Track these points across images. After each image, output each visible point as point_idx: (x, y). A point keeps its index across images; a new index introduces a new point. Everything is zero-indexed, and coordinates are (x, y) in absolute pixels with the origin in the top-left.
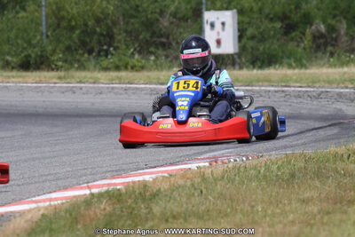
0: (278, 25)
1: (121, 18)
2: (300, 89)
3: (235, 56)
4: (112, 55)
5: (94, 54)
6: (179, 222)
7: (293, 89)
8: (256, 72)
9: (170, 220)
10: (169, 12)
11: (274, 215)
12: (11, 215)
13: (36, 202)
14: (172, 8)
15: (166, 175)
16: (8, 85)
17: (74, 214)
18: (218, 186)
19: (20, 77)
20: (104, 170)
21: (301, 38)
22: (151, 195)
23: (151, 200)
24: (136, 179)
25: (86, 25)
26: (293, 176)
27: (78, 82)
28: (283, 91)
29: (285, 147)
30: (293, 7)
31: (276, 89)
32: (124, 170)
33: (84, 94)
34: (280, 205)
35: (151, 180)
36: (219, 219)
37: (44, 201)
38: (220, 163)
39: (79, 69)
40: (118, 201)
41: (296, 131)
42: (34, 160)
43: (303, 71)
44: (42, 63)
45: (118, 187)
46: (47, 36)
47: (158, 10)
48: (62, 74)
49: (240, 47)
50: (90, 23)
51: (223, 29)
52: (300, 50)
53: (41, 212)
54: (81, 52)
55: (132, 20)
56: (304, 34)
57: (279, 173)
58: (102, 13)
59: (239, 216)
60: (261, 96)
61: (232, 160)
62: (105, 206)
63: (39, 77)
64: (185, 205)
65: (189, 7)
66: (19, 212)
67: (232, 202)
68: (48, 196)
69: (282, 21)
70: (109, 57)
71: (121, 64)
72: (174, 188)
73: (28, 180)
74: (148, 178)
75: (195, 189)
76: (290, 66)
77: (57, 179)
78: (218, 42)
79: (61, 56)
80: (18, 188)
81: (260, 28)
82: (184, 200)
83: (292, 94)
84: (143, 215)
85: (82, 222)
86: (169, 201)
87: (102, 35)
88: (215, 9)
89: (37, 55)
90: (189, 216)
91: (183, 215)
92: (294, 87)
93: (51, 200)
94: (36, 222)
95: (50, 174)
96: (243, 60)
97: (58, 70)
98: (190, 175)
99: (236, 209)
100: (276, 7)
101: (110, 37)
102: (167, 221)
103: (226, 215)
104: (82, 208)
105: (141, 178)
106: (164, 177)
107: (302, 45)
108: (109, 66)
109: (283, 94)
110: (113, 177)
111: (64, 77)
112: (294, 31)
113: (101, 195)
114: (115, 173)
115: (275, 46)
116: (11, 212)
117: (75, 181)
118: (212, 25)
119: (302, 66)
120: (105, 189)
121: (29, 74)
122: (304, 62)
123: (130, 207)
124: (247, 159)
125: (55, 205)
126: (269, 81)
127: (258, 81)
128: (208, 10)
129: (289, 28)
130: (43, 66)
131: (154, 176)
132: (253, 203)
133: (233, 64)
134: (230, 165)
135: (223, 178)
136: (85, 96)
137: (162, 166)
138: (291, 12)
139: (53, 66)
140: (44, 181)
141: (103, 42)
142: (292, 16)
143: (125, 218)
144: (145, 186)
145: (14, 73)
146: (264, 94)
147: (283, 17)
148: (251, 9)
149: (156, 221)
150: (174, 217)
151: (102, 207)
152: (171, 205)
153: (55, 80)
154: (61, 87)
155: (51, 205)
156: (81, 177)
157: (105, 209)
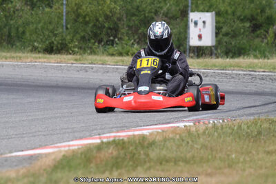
0: (247, 24)
1: (125, 16)
2: (263, 73)
3: (213, 48)
4: (117, 44)
5: (103, 43)
7: (258, 73)
8: (229, 61)
9: (164, 163)
10: (162, 12)
12: (39, 156)
13: (58, 147)
14: (165, 9)
15: (160, 131)
16: (36, 64)
19: (45, 58)
20: (111, 126)
21: (265, 35)
22: (148, 144)
23: (148, 147)
24: (137, 133)
25: (97, 20)
27: (90, 64)
28: (250, 75)
29: (253, 114)
30: (259, 11)
31: (245, 73)
32: (126, 127)
33: (94, 72)
35: (148, 134)
37: (65, 146)
38: (202, 124)
39: (90, 54)
41: (260, 103)
42: (56, 118)
43: (266, 60)
44: (62, 49)
45: (121, 138)
46: (67, 28)
47: (153, 11)
48: (78, 57)
49: (216, 41)
50: (100, 19)
51: (204, 26)
52: (263, 44)
53: (62, 154)
54: (93, 41)
55: (134, 18)
56: (267, 32)
57: (249, 131)
58: (111, 12)
60: (233, 78)
61: (211, 122)
62: (112, 151)
64: (175, 153)
65: (178, 8)
66: (45, 154)
67: (212, 151)
68: (67, 143)
69: (251, 22)
70: (115, 45)
71: (123, 51)
72: (166, 139)
73: (51, 132)
74: (146, 132)
75: (183, 141)
76: (256, 57)
77: (74, 132)
78: (200, 37)
79: (77, 44)
80: (44, 137)
81: (233, 27)
82: (174, 148)
83: (257, 77)
84: (142, 160)
85: (94, 162)
86: (162, 149)
87: (110, 28)
88: (199, 11)
89: (58, 43)
93: (69, 146)
94: (58, 161)
95: (68, 128)
96: (219, 51)
97: (74, 54)
98: (179, 132)
99: (215, 157)
100: (246, 10)
101: (115, 31)
102: (161, 163)
103: (208, 161)
104: (94, 152)
105: (140, 133)
106: (158, 132)
107: (266, 41)
108: (114, 53)
109: (251, 77)
110: (118, 132)
111: (80, 60)
112: (259, 29)
113: (108, 143)
114: (119, 129)
115: (245, 41)
116: (39, 154)
117: (88, 134)
118: (196, 23)
119: (265, 57)
120: (111, 139)
121: (52, 56)
122: (267, 54)
123: (132, 152)
124: (223, 121)
125: (73, 151)
126: (239, 67)
127: (231, 66)
128: (192, 11)
129: (256, 27)
131: (150, 131)
133: (211, 55)
134: (210, 125)
136: (96, 74)
137: (156, 125)
138: (257, 14)
139: (71, 51)
140: (65, 133)
141: (110, 34)
142: (259, 18)
143: (128, 160)
144: (144, 138)
145: (40, 55)
146: (234, 76)
147: (252, 19)
148: (227, 12)
150: (167, 161)
151: (110, 151)
152: (164, 152)
153: (72, 61)
154: (77, 67)
155: (69, 150)
156: (93, 130)
157: (112, 153)
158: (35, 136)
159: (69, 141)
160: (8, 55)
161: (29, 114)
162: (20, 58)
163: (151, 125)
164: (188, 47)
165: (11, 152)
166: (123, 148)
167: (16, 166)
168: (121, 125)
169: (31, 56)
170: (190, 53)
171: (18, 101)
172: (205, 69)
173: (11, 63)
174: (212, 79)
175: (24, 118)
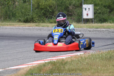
1: (56, 7)
3: (93, 19)
5: (47, 18)
6: (74, 72)
7: (111, 30)
8: (100, 25)
11: (104, 70)
12: (20, 69)
13: (28, 65)
15: (70, 57)
16: (20, 27)
17: (40, 68)
19: (24, 25)
20: (50, 55)
22: (65, 63)
24: (60, 58)
26: (111, 57)
27: (42, 27)
28: (108, 31)
29: (108, 48)
31: (106, 30)
32: (56, 55)
33: (44, 30)
34: (106, 67)
35: (65, 58)
36: (86, 71)
37: (31, 64)
38: (87, 53)
39: (43, 22)
40: (54, 65)
41: (112, 43)
42: (27, 51)
45: (54, 60)
48: (37, 24)
51: (89, 10)
53: (30, 68)
54: (43, 17)
55: (60, 7)
57: (106, 57)
59: (93, 70)
60: (101, 32)
63: (30, 25)
65: (79, 3)
67: (91, 65)
68: (32, 63)
70: (52, 19)
72: (72, 61)
73: (25, 58)
74: (64, 58)
75: (79, 61)
76: (110, 23)
77: (35, 58)
78: (87, 15)
79: (37, 18)
80: (22, 60)
81: (102, 10)
82: (75, 65)
85: (42, 71)
86: (71, 65)
87: (51, 12)
88: (87, 4)
90: (77, 70)
91: (75, 70)
92: (112, 29)
93: (33, 64)
94: (28, 71)
95: (32, 56)
96: (96, 20)
97: (36, 23)
98: (77, 57)
99: (92, 68)
100: (107, 3)
101: (53, 13)
102: (70, 71)
103: (89, 70)
104: (43, 67)
105: (62, 58)
106: (69, 57)
108: (53, 22)
110: (53, 57)
111: (38, 25)
113: (49, 63)
114: (53, 56)
116: (20, 68)
117: (40, 58)
118: (86, 9)
120: (49, 61)
121: (26, 24)
123: (58, 67)
124: (96, 52)
125: (34, 66)
126: (104, 27)
127: (100, 27)
128: (84, 4)
130: (31, 22)
131: (66, 57)
132: (97, 66)
133: (92, 22)
134: (90, 54)
135: (88, 58)
136: (45, 31)
137: (68, 54)
139: (35, 22)
140: (31, 58)
141: (51, 14)
142: (112, 6)
143: (56, 70)
144: (63, 60)
145: (22, 23)
146: (101, 31)
148: (99, 4)
149: (66, 71)
150: (72, 70)
151: (49, 67)
153: (35, 26)
154: (37, 28)
155: (32, 66)
156: (42, 57)
157: (50, 67)
158: (19, 60)
159: (32, 62)
160: (8, 24)
161: (17, 50)
162: (14, 25)
163: (66, 54)
164: (82, 19)
165: (9, 67)
167: (10, 73)
168: (54, 54)
169: (18, 24)
170: (83, 21)
171: (12, 44)
172: (89, 28)
173: (10, 27)
174: (92, 33)
175: (14, 52)
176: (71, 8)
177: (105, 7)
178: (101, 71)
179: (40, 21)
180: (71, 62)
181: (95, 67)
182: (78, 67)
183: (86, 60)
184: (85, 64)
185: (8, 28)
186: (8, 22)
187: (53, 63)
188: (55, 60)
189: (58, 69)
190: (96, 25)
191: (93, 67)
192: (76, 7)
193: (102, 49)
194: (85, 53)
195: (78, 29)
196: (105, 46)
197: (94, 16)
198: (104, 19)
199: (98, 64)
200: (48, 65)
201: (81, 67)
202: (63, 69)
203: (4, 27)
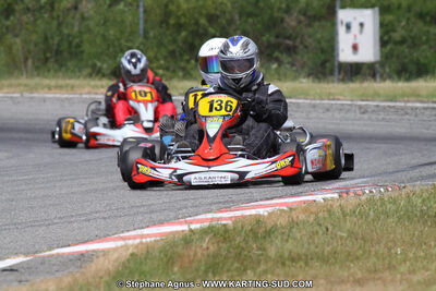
1: (237, 17)
3: (377, 66)
6: (298, 265)
8: (401, 86)
9: (287, 263)
10: (297, 9)
11: (416, 258)
12: (93, 255)
13: (124, 239)
15: (285, 208)
18: (348, 223)
20: (209, 201)
22: (265, 232)
24: (247, 212)
25: (197, 23)
28: (434, 108)
29: (433, 176)
31: (426, 105)
32: (233, 202)
34: (424, 247)
35: (266, 214)
36: (348, 263)
37: (134, 238)
38: (352, 195)
45: (224, 222)
46: (147, 38)
47: (284, 6)
49: (382, 54)
50: (201, 21)
51: (361, 31)
53: (130, 251)
54: (187, 57)
55: (251, 20)
57: (425, 208)
59: (373, 260)
60: (407, 114)
61: (367, 191)
62: (208, 245)
64: (306, 245)
65: (321, 3)
66: (103, 251)
68: (139, 232)
72: (293, 224)
73: (116, 212)
74: (262, 211)
75: (320, 225)
77: (152, 212)
78: (355, 48)
79: (162, 62)
80: (103, 222)
82: (306, 239)
84: (254, 257)
85: (178, 264)
86: (287, 240)
88: (354, 7)
90: (312, 259)
91: (304, 257)
93: (142, 236)
94: (123, 263)
95: (143, 206)
96: (387, 70)
98: (314, 209)
99: (370, 252)
102: (283, 264)
103: (357, 258)
104: (180, 247)
105: (253, 212)
106: (282, 210)
110: (220, 211)
113: (204, 232)
114: (222, 206)
115: (428, 54)
116: (94, 251)
117: (172, 215)
118: (348, 27)
120: (206, 224)
123: (238, 246)
124: (386, 190)
125: (147, 243)
126: (417, 96)
127: (403, 95)
128: (343, 7)
131: (270, 209)
132: (390, 244)
133: (374, 76)
134: (364, 198)
135: (354, 212)
137: (281, 197)
140: (136, 214)
143: (231, 260)
144: (258, 221)
145: (104, 82)
146: (409, 111)
148: (399, 7)
149: (270, 264)
150: (293, 260)
151: (205, 245)
152: (290, 245)
155: (141, 243)
156: (181, 209)
157: (208, 248)
158: (89, 220)
159: (142, 228)
160: (53, 82)
161: (83, 181)
162: (72, 87)
164: (336, 64)
165: (51, 249)
166: (225, 240)
167: (57, 271)
168: (226, 198)
169: (88, 85)
170: (339, 73)
172: (363, 100)
173: (58, 96)
174: (374, 116)
175: (74, 189)
176: (293, 23)
177: (421, 16)
178: (405, 261)
179: (174, 71)
180: (290, 231)
181: (381, 249)
182: (317, 247)
183: (345, 221)
184: (341, 238)
185: (50, 98)
186: (54, 77)
187: (221, 232)
188: (230, 222)
189: (238, 256)
190: (387, 86)
191: (373, 249)
192: (309, 17)
193: (411, 180)
194: (345, 195)
195: (318, 102)
196: (422, 169)
197: (381, 52)
198: (418, 63)
199: (392, 236)
200: (202, 239)
201: (328, 249)
202: (259, 255)
203: (36, 95)
